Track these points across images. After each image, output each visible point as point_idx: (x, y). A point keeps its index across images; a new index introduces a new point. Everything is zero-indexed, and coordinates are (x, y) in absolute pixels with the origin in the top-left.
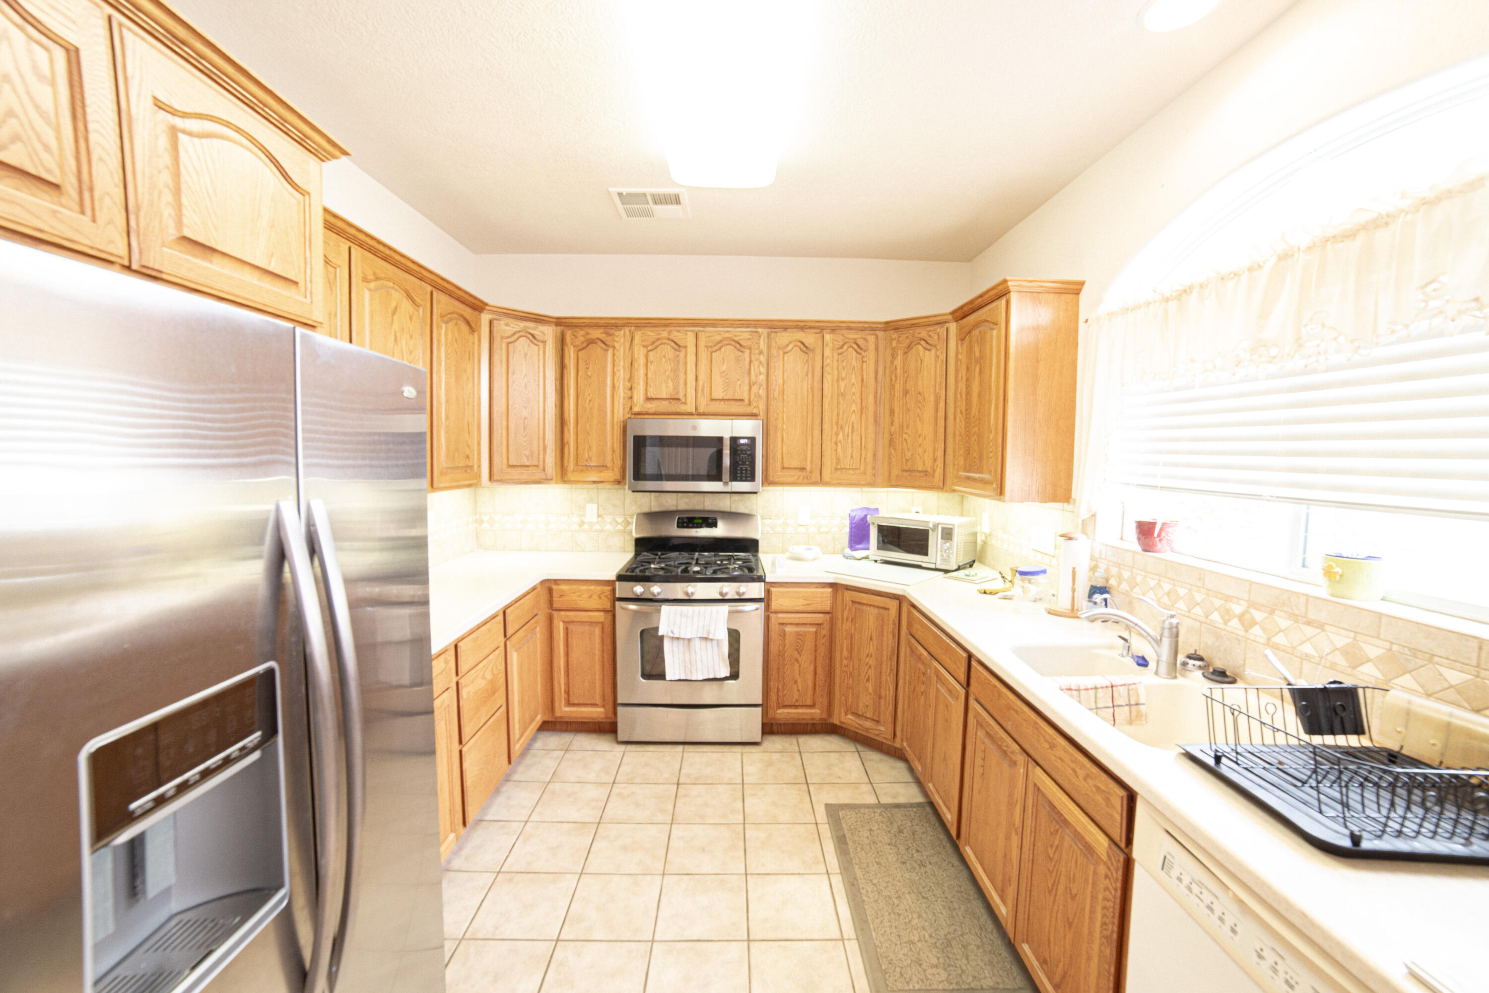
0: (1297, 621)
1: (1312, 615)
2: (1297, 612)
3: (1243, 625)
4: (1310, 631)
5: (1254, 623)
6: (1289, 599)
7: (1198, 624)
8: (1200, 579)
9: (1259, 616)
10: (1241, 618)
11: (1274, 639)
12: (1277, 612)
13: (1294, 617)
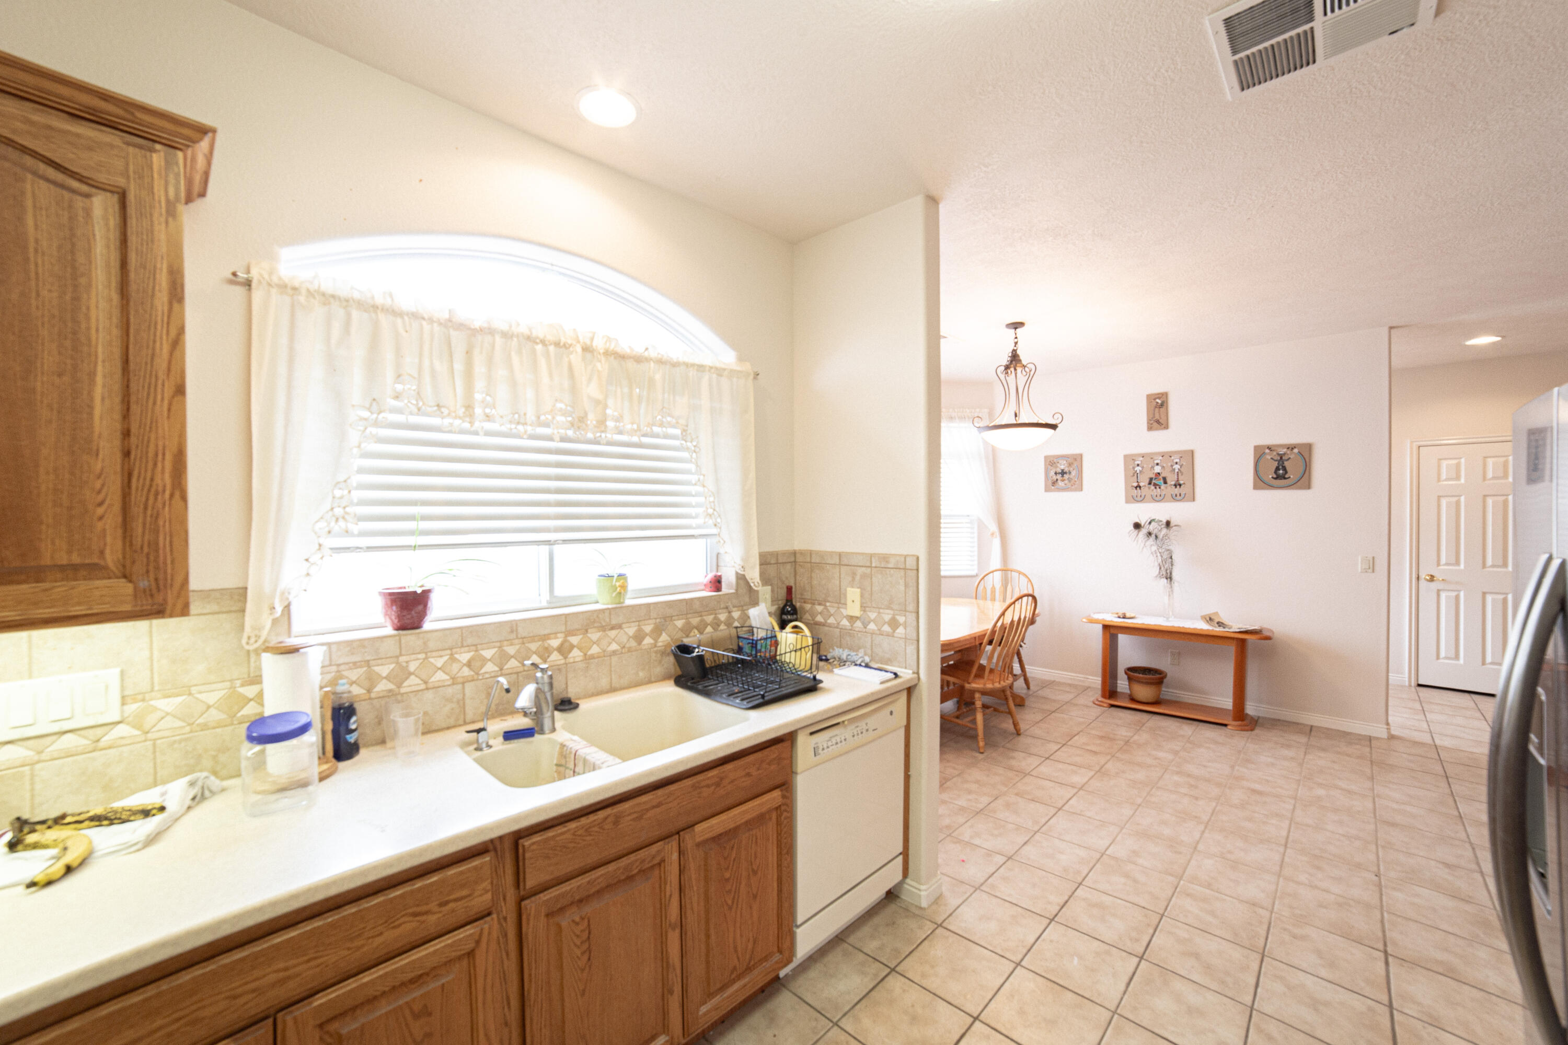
0: (604, 631)
1: (614, 622)
2: (604, 624)
3: (562, 655)
4: (613, 633)
5: (572, 647)
6: (598, 616)
7: (515, 676)
8: (512, 632)
9: (574, 640)
10: (560, 649)
11: (589, 653)
12: (589, 630)
13: (603, 628)
